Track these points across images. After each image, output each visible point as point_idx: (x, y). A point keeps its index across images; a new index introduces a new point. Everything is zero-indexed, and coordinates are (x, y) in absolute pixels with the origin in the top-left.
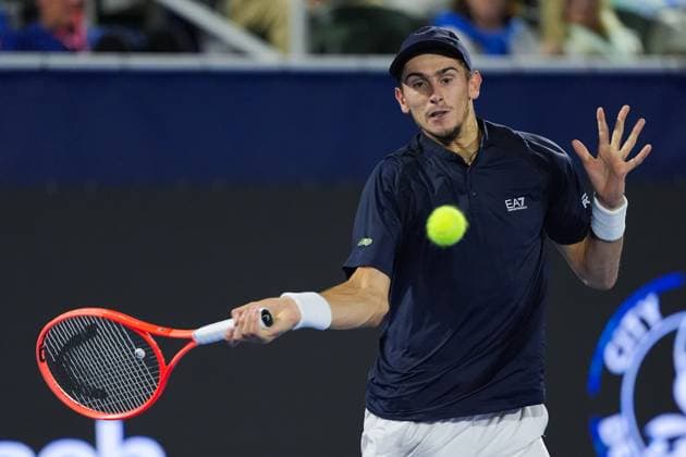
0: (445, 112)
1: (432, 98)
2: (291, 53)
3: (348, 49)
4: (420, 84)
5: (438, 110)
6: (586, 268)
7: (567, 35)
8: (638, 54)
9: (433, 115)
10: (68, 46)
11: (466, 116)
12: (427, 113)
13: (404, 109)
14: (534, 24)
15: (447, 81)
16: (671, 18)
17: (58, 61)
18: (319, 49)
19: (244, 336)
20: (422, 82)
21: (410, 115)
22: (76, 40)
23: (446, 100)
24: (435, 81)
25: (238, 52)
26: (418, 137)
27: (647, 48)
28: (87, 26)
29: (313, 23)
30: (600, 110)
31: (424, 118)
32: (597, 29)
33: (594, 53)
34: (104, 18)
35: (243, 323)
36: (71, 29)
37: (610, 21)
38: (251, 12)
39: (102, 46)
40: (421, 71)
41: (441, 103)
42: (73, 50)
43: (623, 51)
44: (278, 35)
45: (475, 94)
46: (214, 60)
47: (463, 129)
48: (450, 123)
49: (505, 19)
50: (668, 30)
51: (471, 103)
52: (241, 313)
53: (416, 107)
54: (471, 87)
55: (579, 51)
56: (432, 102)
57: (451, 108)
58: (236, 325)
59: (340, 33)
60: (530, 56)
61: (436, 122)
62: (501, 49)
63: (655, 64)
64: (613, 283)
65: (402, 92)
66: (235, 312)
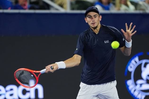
0: (94, 23)
1: (92, 20)
2: (67, 10)
3: (78, 9)
4: (90, 17)
5: (93, 23)
6: (124, 52)
7: (121, 6)
8: (134, 10)
9: (92, 24)
10: (24, 8)
11: (98, 24)
12: (91, 23)
13: (86, 22)
14: (114, 4)
15: (95, 17)
16: (141, 3)
17: (22, 11)
18: (73, 9)
19: (48, 72)
20: (91, 17)
21: (88, 23)
22: (25, 7)
23: (95, 21)
24: (93, 17)
25: (57, 9)
26: (89, 28)
27: (136, 9)
28: (28, 4)
29: (71, 4)
30: (126, 23)
31: (90, 24)
32: (127, 5)
33: (126, 10)
34: (31, 3)
35: (47, 69)
36: (25, 5)
37: (129, 3)
38: (59, 2)
39: (31, 8)
40: (90, 15)
41: (94, 21)
42: (25, 9)
43: (132, 9)
44: (65, 6)
45: (100, 20)
46: (52, 11)
47: (98, 26)
48: (96, 25)
49: (109, 3)
50: (140, 5)
51: (99, 21)
52: (47, 67)
53: (89, 22)
54: (100, 18)
55: (123, 9)
56: (92, 21)
57: (96, 22)
58: (46, 70)
59: (77, 6)
60: (113, 10)
61: (93, 25)
62: (108, 9)
63: (138, 12)
64: (130, 55)
65: (86, 19)
66: (46, 67)
